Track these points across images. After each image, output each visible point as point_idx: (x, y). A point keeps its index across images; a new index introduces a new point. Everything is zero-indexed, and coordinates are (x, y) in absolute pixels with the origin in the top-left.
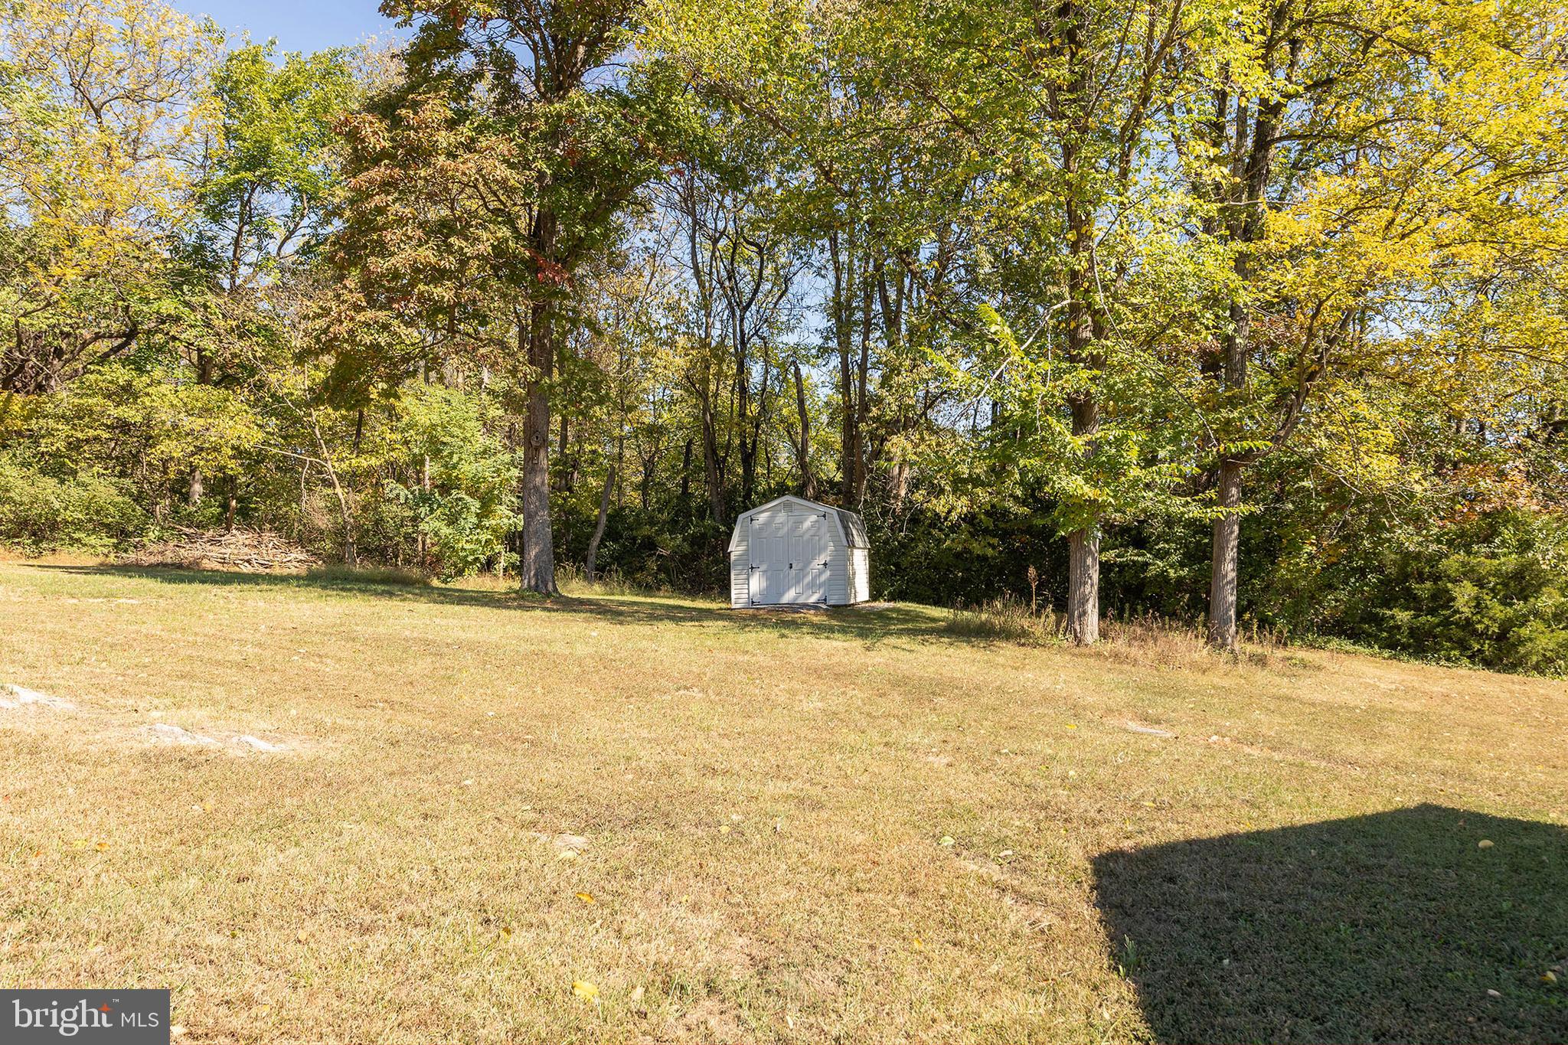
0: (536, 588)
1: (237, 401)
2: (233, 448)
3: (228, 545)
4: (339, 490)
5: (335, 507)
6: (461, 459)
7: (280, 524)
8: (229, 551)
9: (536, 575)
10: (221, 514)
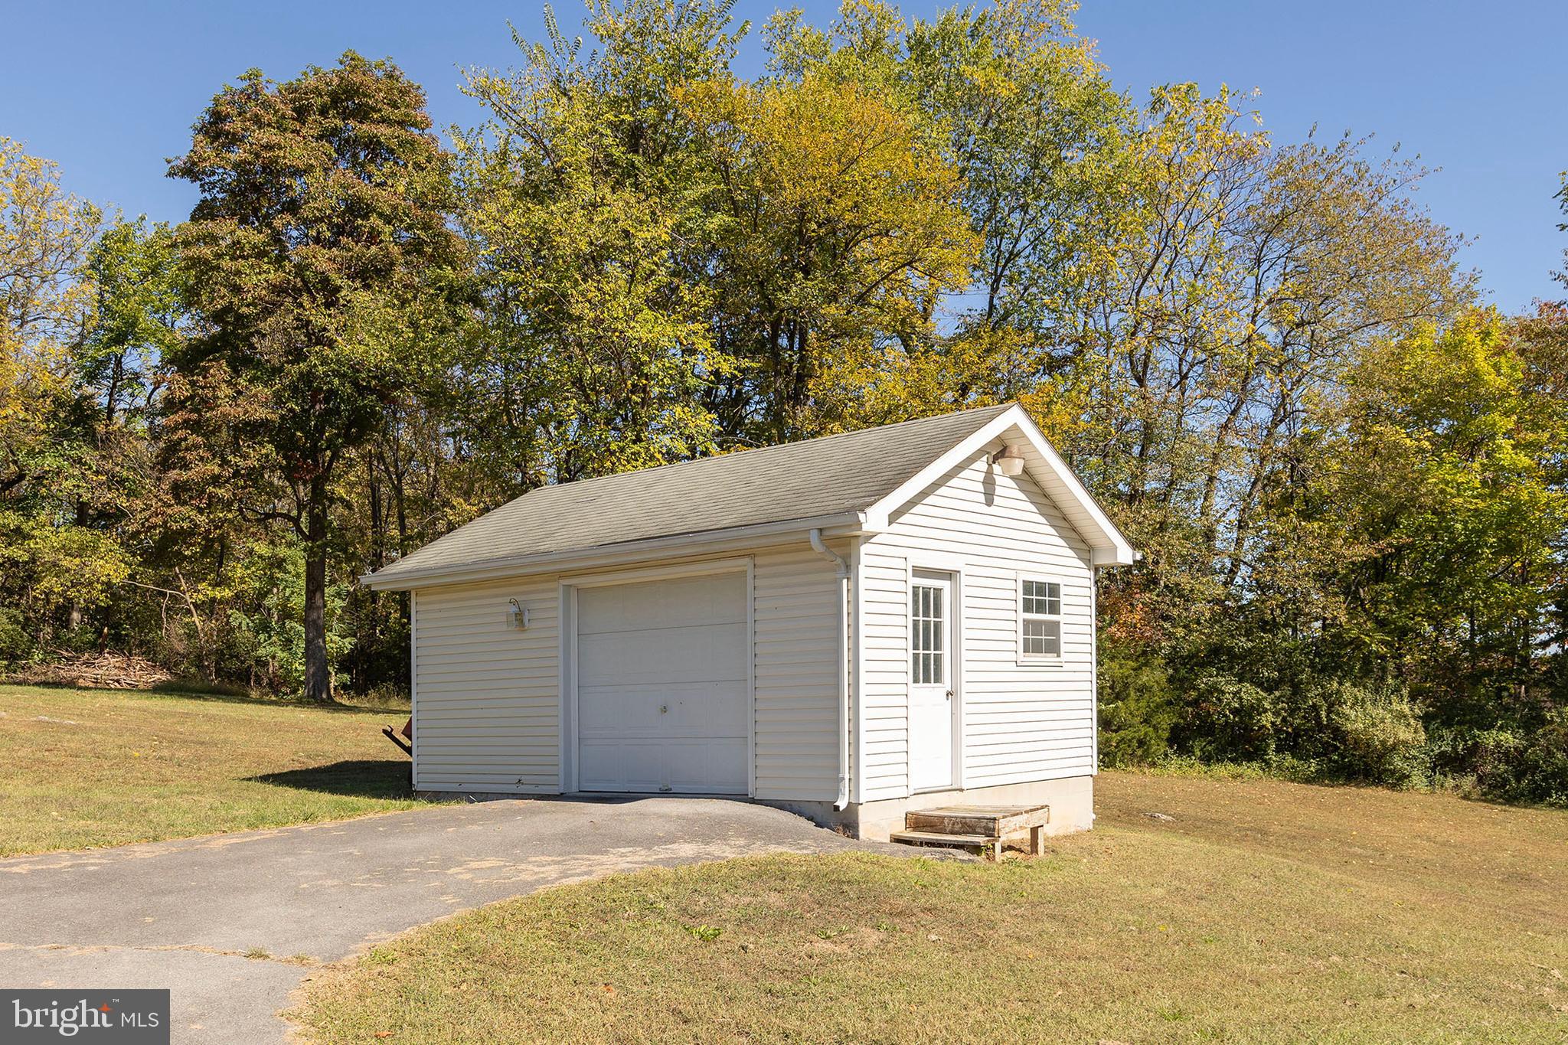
0: (314, 696)
1: (107, 542)
2: (103, 583)
3: (100, 667)
4: (196, 619)
5: (192, 633)
6: (293, 593)
7: (148, 650)
8: (101, 672)
9: (313, 686)
10: (96, 640)
